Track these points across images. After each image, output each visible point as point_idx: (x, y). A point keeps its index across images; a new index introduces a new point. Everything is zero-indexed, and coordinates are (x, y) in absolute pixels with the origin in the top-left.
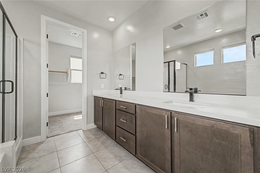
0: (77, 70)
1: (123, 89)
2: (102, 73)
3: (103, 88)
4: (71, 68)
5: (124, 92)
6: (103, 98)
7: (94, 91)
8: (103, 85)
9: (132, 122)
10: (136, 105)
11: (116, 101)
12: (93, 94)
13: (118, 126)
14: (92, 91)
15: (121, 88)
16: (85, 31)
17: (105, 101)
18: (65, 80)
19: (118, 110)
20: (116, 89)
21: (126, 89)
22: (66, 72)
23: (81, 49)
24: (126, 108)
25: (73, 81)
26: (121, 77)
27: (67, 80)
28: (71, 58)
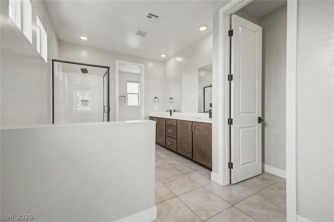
0: (132, 94)
1: (173, 111)
2: (156, 98)
3: (157, 110)
4: (128, 92)
5: (173, 113)
6: (157, 118)
7: (149, 113)
8: (157, 107)
9: (175, 131)
10: (177, 120)
11: (165, 119)
12: (149, 115)
13: (167, 136)
14: (148, 113)
15: (171, 110)
16: (143, 66)
17: (158, 119)
18: (123, 103)
19: (167, 125)
20: (167, 111)
21: (175, 111)
22: (125, 96)
23: (139, 74)
24: (172, 123)
25: (129, 104)
26: (172, 100)
27: (125, 104)
28: (127, 83)
